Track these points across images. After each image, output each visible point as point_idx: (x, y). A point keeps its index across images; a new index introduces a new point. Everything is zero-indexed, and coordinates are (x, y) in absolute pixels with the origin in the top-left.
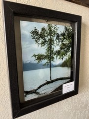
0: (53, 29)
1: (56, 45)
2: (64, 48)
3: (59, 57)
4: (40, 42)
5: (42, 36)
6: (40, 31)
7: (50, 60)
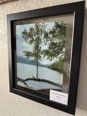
0: (40, 28)
1: (43, 44)
2: (54, 48)
3: (46, 57)
4: (28, 41)
5: (30, 35)
6: (28, 31)
7: (37, 58)
